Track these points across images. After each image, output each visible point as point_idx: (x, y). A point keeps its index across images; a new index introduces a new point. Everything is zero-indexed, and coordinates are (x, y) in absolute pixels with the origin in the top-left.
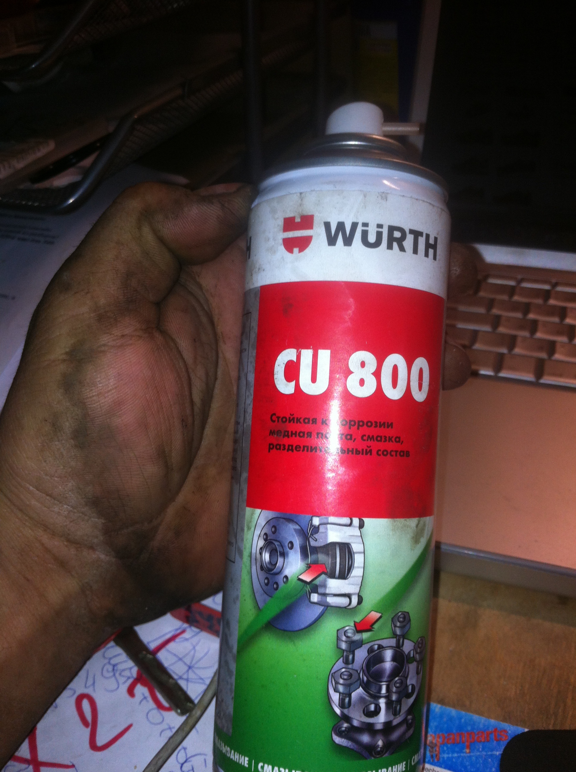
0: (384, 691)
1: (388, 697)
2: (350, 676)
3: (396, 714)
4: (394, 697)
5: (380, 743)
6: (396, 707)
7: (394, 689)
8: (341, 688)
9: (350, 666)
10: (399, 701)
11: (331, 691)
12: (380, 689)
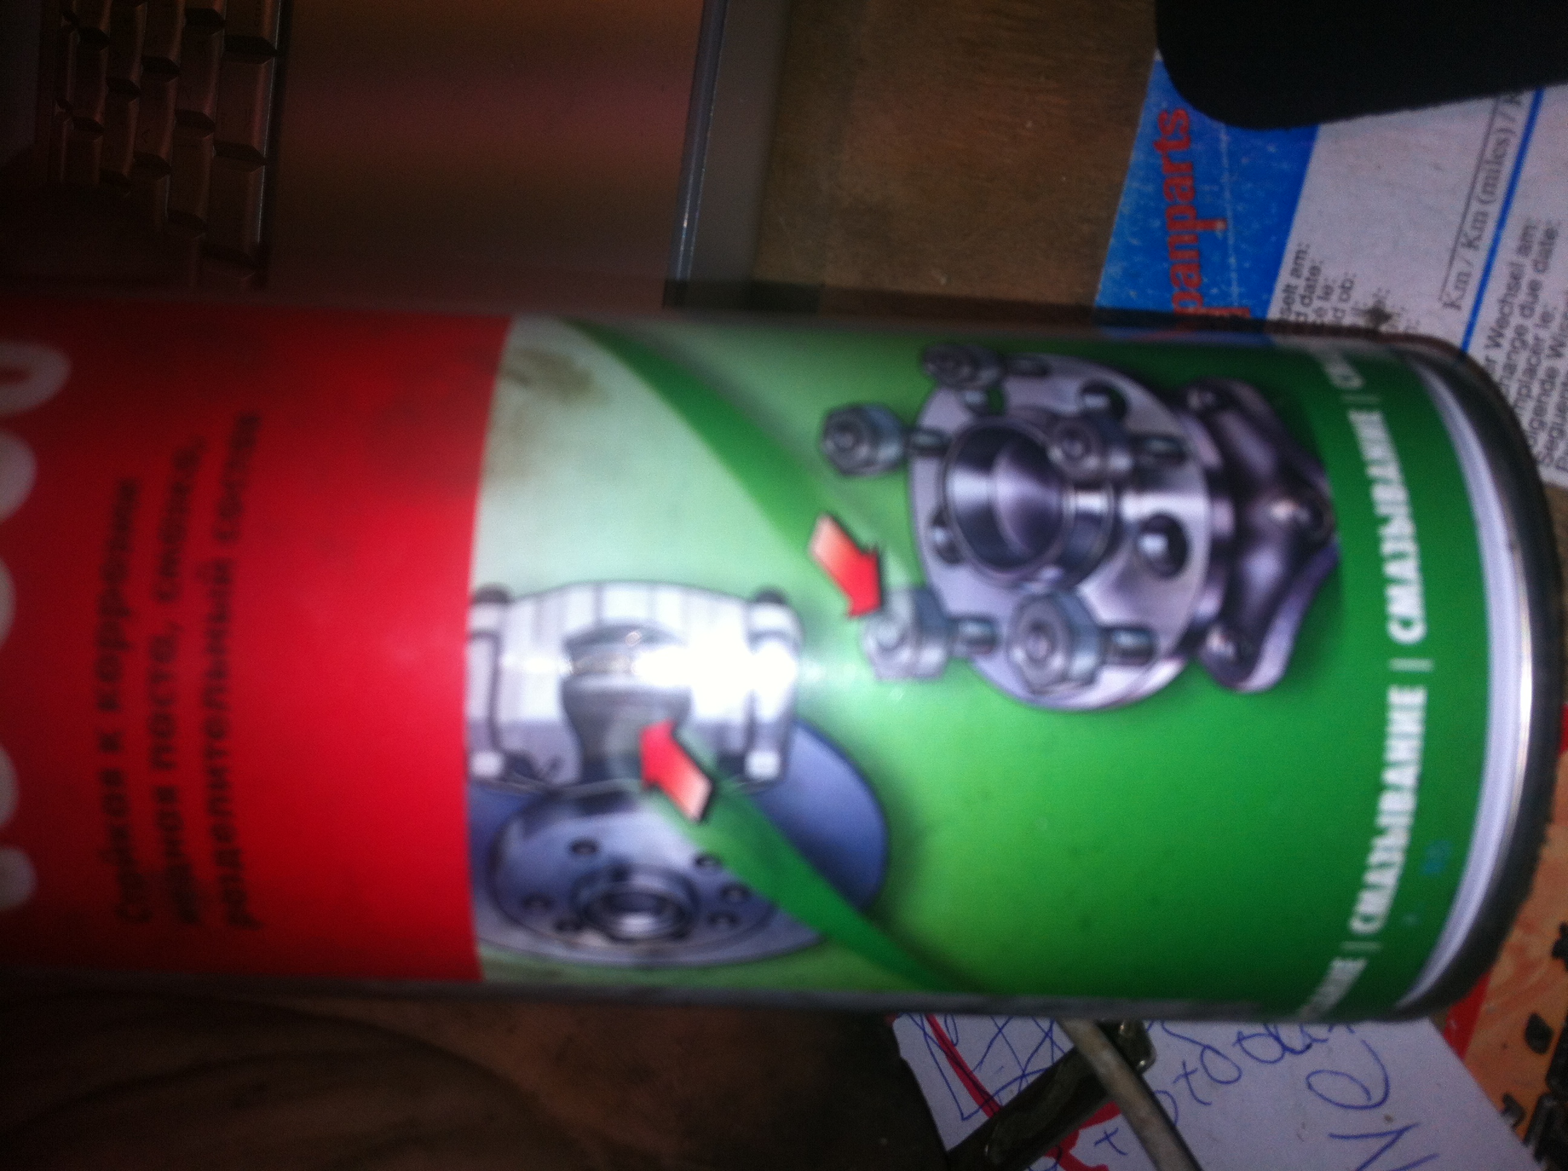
0: (1094, 502)
1: (1118, 486)
2: (1038, 629)
3: (1178, 455)
4: (1120, 462)
5: (1282, 511)
6: (1158, 455)
7: (1092, 463)
8: (1084, 662)
9: (1004, 630)
10: (1135, 443)
11: (1094, 696)
12: (1088, 518)
